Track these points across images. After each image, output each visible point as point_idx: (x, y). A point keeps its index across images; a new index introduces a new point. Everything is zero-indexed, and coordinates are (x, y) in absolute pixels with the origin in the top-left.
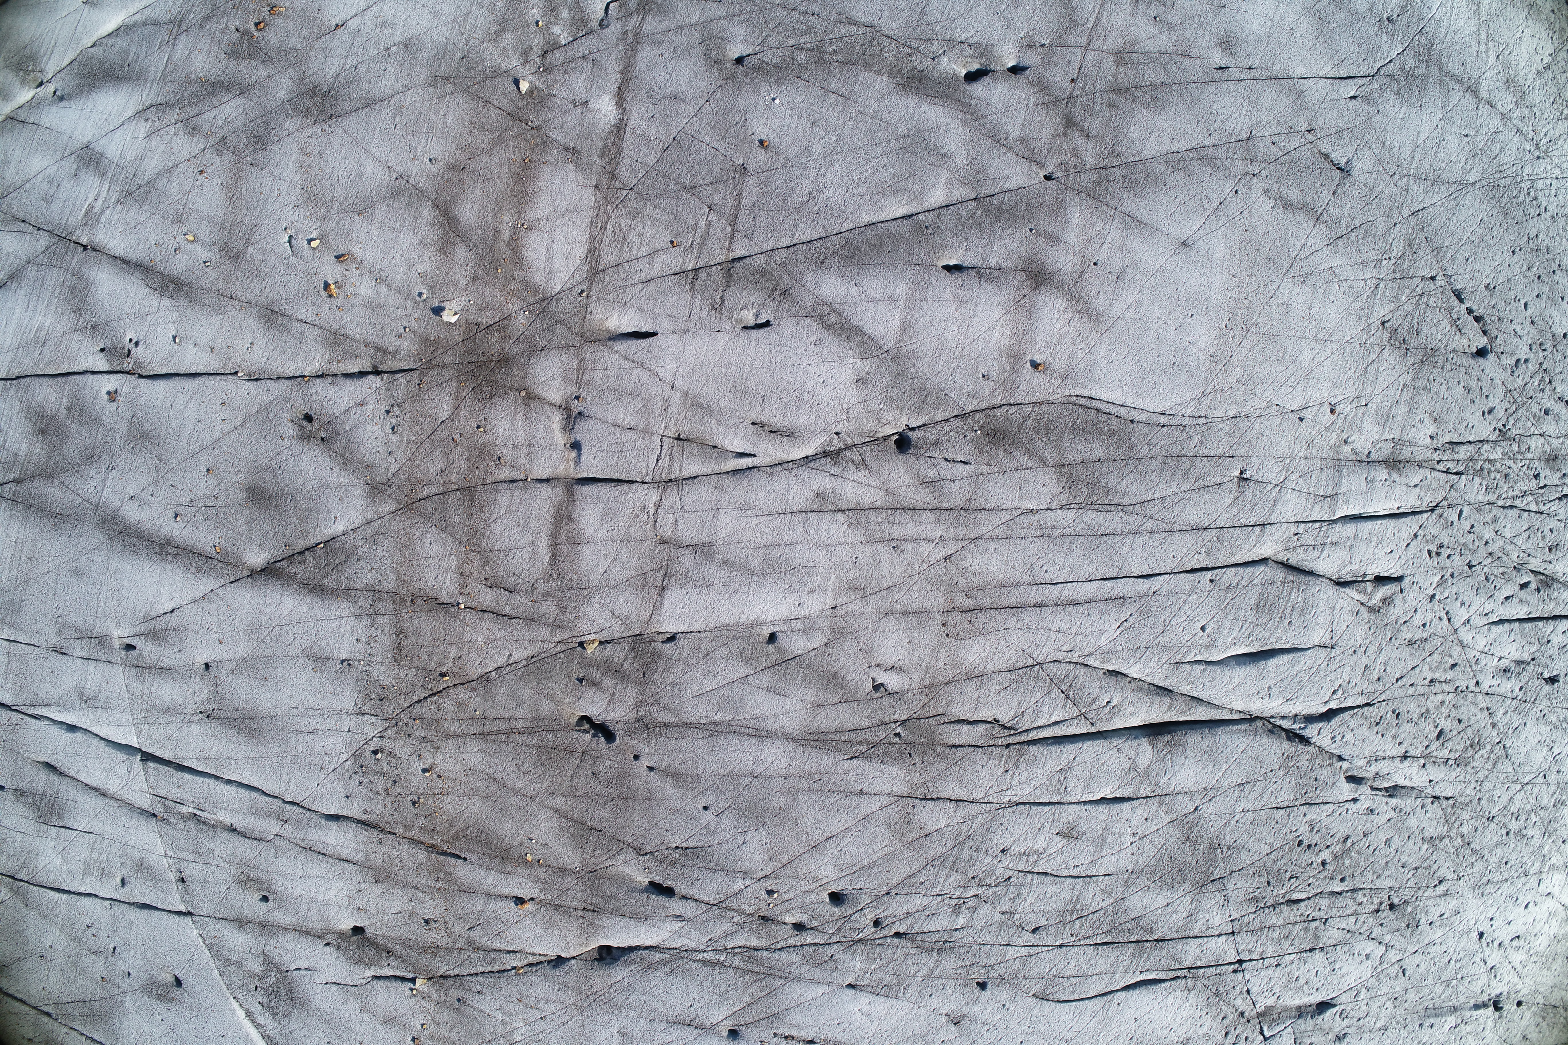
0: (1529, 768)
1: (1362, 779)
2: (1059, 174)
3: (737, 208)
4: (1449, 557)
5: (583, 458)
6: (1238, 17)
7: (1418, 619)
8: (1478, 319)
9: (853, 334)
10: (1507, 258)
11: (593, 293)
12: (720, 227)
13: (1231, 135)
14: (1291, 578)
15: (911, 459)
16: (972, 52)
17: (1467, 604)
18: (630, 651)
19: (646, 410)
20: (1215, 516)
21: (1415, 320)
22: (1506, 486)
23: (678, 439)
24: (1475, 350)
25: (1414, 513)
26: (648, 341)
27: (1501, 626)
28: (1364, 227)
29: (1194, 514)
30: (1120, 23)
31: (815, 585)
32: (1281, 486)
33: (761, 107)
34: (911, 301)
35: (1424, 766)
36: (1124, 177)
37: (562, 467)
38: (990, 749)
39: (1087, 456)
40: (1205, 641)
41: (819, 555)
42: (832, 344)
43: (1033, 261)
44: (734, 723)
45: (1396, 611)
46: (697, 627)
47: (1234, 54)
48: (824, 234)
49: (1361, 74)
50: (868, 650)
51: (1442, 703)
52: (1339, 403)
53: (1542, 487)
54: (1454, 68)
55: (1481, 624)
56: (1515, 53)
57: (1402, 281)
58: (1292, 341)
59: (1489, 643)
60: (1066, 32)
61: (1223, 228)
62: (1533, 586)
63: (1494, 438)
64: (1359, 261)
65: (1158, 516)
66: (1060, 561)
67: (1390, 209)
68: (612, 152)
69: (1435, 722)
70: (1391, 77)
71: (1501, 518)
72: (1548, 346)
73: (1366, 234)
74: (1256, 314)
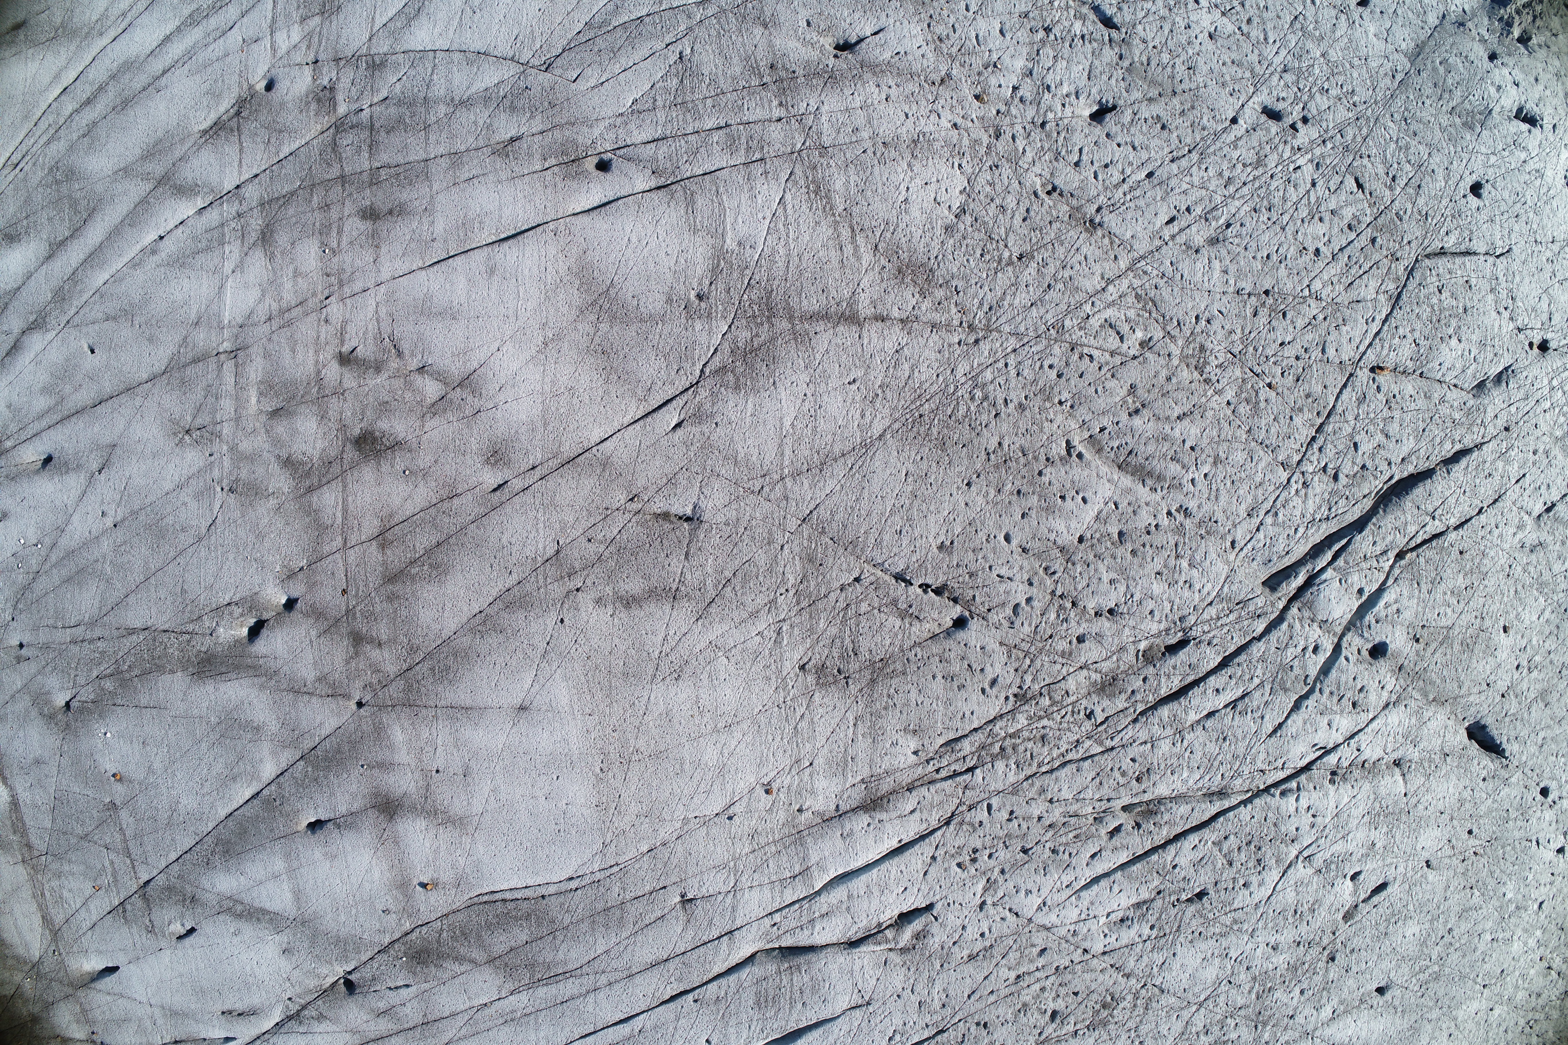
0: (1201, 986)
2: (367, 698)
3: (125, 841)
4: (990, 856)
6: (499, 414)
7: (972, 932)
8: (938, 592)
9: (260, 916)
10: (960, 497)
11: (62, 950)
12: (121, 862)
13: (535, 559)
14: (786, 965)
15: (360, 998)
16: (240, 610)
17: (1035, 890)
19: (141, 1030)
20: (671, 947)
21: (847, 641)
22: (1046, 749)
24: (951, 623)
25: (922, 838)
26: (116, 974)
27: (1095, 888)
28: (739, 575)
29: (646, 952)
30: (369, 500)
32: (734, 890)
33: (100, 746)
34: (291, 872)
36: (432, 669)
39: (513, 944)
42: (248, 930)
43: (376, 795)
45: (938, 938)
47: (508, 464)
48: (197, 839)
49: (681, 389)
51: (1043, 989)
52: (774, 779)
53: (1102, 723)
54: (812, 303)
55: (1064, 897)
56: (902, 225)
57: (813, 607)
58: (687, 747)
59: (1085, 910)
60: (318, 541)
61: (559, 671)
62: (1129, 826)
63: (1009, 708)
64: (745, 615)
65: (609, 969)
66: (533, 1037)
67: (770, 533)
68: (19, 826)
69: (1040, 1009)
70: (722, 370)
71: (1052, 783)
72: (1058, 566)
73: (745, 582)
74: (632, 741)
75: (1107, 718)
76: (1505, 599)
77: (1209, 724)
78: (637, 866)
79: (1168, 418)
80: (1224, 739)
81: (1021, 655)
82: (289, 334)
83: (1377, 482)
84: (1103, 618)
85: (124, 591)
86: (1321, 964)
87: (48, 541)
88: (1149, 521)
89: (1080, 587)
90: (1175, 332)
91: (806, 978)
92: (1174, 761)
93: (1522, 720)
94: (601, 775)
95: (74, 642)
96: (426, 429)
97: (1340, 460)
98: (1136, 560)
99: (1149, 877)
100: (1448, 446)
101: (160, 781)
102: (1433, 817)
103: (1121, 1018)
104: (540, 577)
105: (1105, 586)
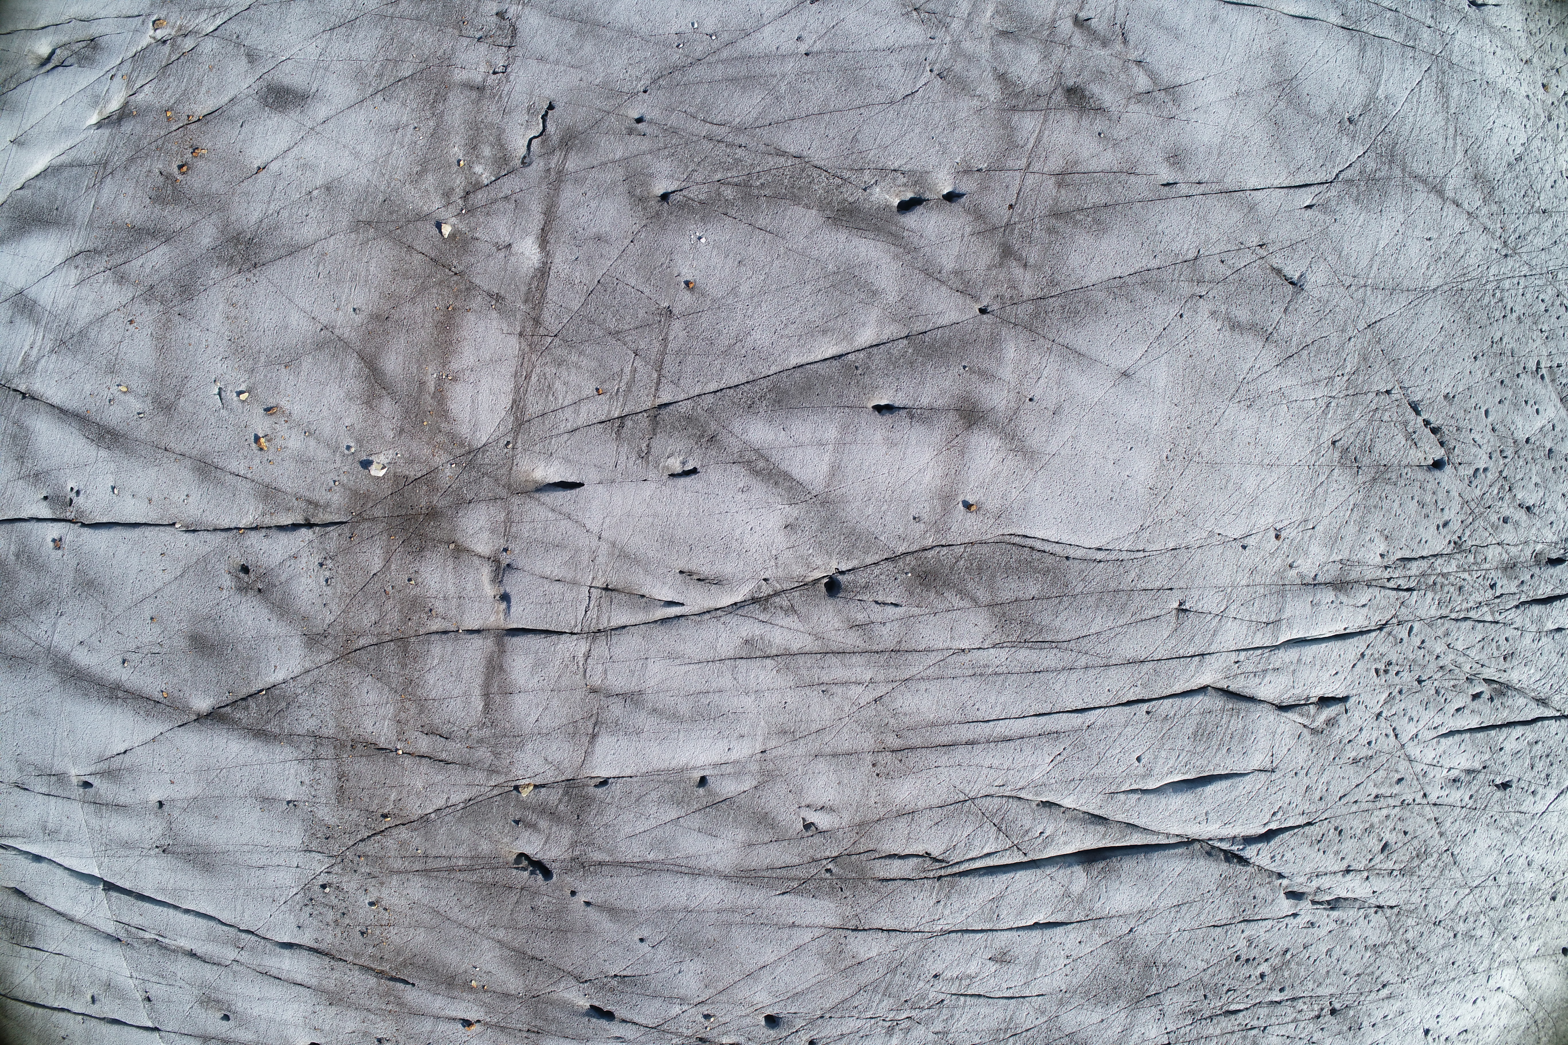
0: (1479, 872)
1: (1303, 894)
2: (995, 307)
3: (663, 353)
4: (1397, 674)
5: (513, 610)
6: (1188, 128)
7: (1363, 738)
8: (1435, 431)
9: (781, 480)
10: (1468, 365)
11: (519, 444)
12: (646, 373)
13: (1177, 255)
14: (1231, 706)
15: (840, 603)
16: (905, 180)
17: (1415, 719)
18: (564, 795)
19: (573, 562)
20: (1152, 649)
21: (1369, 437)
22: (1460, 598)
23: (606, 589)
24: (1431, 462)
25: (1361, 633)
26: (574, 492)
27: (1451, 738)
28: (1316, 344)
29: (1130, 648)
30: (1063, 142)
31: (745, 731)
32: (1221, 615)
33: (687, 247)
34: (840, 445)
35: (1368, 878)
36: (1063, 307)
37: (492, 619)
38: (921, 882)
39: (1021, 594)
40: (1141, 770)
41: (748, 702)
42: (759, 490)
43: (966, 399)
44: (667, 862)
45: (1341, 731)
46: (628, 772)
47: (1182, 169)
48: (751, 378)
49: (1319, 181)
50: (798, 791)
51: (1387, 817)
52: (1284, 528)
53: (1498, 597)
54: (1419, 167)
55: (1430, 737)
56: (1485, 146)
57: (1356, 398)
58: (1236, 468)
59: (1438, 756)
60: (1004, 154)
61: (1165, 356)
62: (1486, 696)
63: (1449, 551)
64: (1310, 380)
65: (1092, 652)
66: (992, 700)
67: (1345, 323)
68: (536, 296)
69: (1380, 836)
70: (1350, 182)
71: (1454, 631)
72: (1509, 452)
73: (1319, 351)
74: (1199, 443)
75: (1502, 595)
80: (1562, 655)
81: (1469, 511)
84: (1523, 511)
85: (791, 114)
87: (725, 37)
89: (1517, 478)
91: (1240, 725)
92: (1530, 655)
94: (1165, 462)
95: (710, 138)
96: (1128, 109)
103: (1423, 873)
104: (1178, 271)
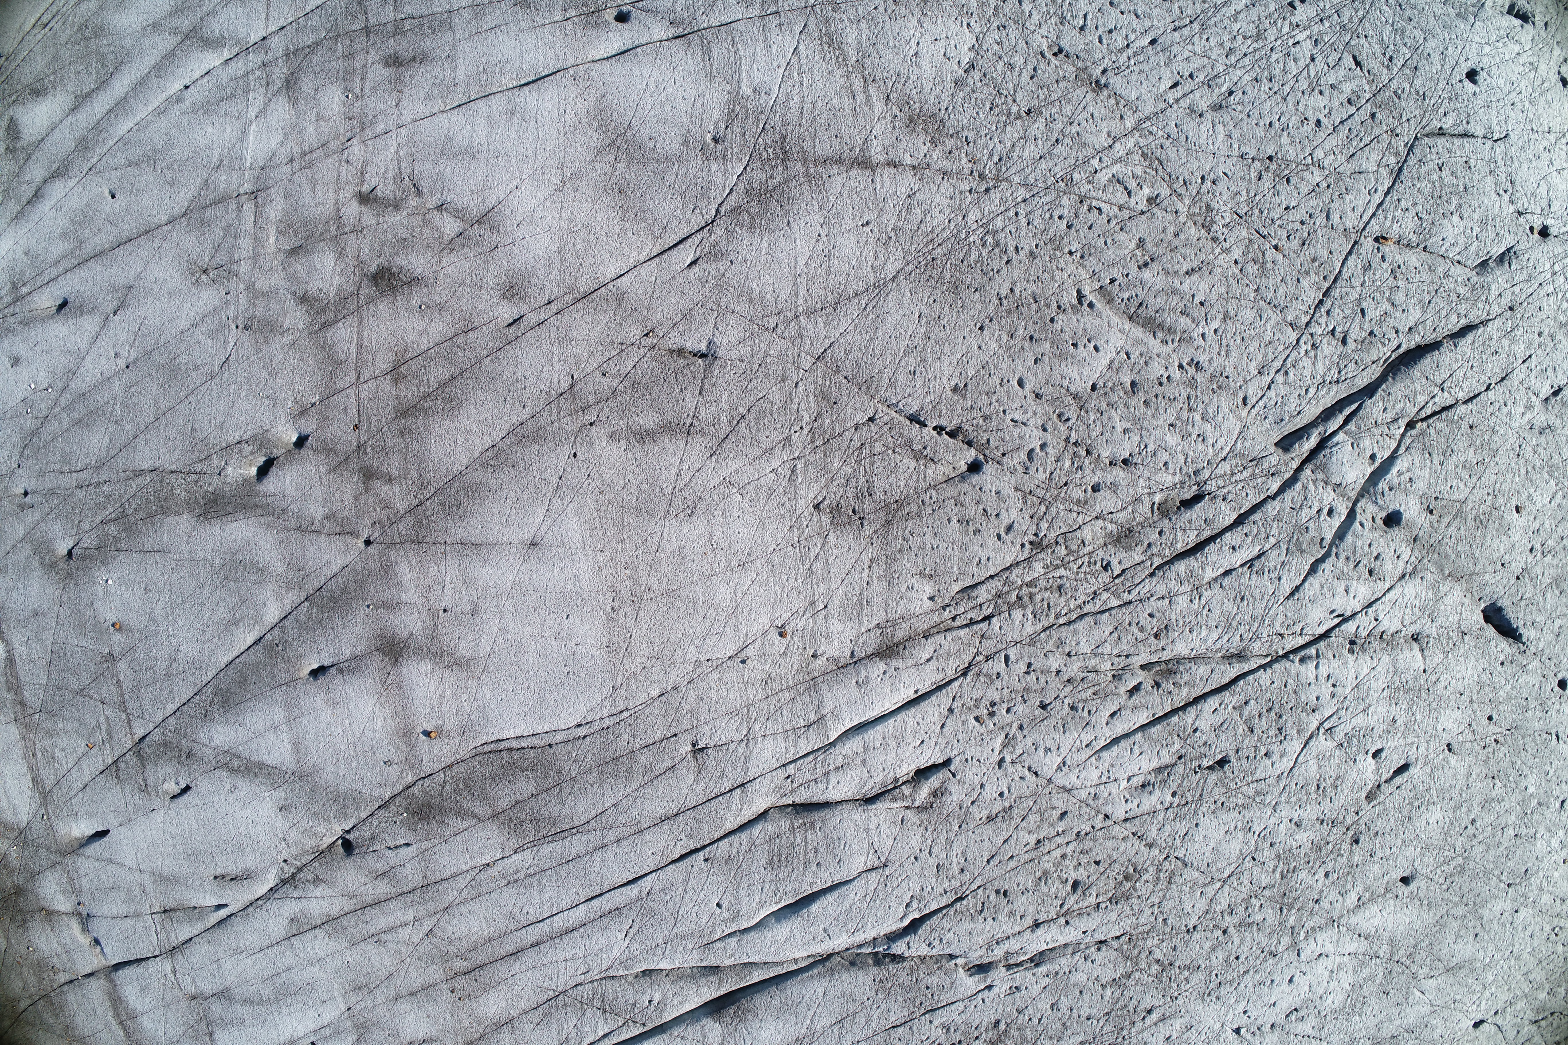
0: (1225, 862)
1: (991, 963)
2: (376, 535)
3: (122, 694)
4: (1008, 710)
5: (106, 950)
6: (516, 250)
7: (991, 791)
8: (952, 434)
9: (258, 770)
10: (973, 340)
11: (51, 814)
12: (117, 717)
13: (548, 393)
14: (800, 822)
15: (357, 859)
16: (250, 448)
17: (1054, 749)
19: (130, 898)
20: (682, 799)
21: (862, 481)
22: (1063, 599)
23: (164, 912)
24: (965, 468)
25: (939, 688)
26: (106, 839)
27: (1115, 749)
28: (754, 411)
29: (656, 805)
30: (384, 334)
31: (324, 996)
32: (747, 738)
33: (101, 593)
34: (291, 721)
35: (1067, 922)
36: (443, 505)
37: (96, 962)
39: (518, 797)
40: (726, 915)
41: (315, 971)
42: (245, 786)
43: (381, 637)
45: (956, 796)
47: (524, 298)
48: (196, 689)
49: (696, 228)
50: (395, 1034)
51: (1064, 856)
52: (788, 622)
53: (1119, 576)
54: (826, 148)
55: (1084, 758)
56: (913, 77)
57: (827, 446)
58: (700, 586)
59: (1105, 772)
60: (332, 376)
61: (571, 506)
62: (1148, 684)
63: (1026, 555)
64: (759, 452)
65: (617, 824)
66: (537, 899)
67: (784, 370)
68: (14, 684)
69: (1061, 878)
70: (737, 210)
71: (1070, 636)
72: (1071, 412)
73: (759, 418)
74: (644, 578)
75: (1124, 571)
76: (1517, 478)
77: (1226, 582)
78: (647, 712)
79: (1177, 273)
80: (1242, 599)
81: (1037, 502)
82: (310, 175)
83: (1385, 349)
84: (1118, 468)
85: (133, 432)
86: (1345, 846)
87: (58, 385)
88: (1161, 372)
89: (1094, 435)
90: (1181, 191)
91: (821, 836)
92: (1192, 618)
93: (1538, 605)
94: (612, 614)
95: (80, 487)
96: (443, 265)
97: (1348, 324)
98: (1148, 410)
99: (1170, 740)
100: (1453, 319)
101: (160, 628)
102: (1452, 697)
103: (1144, 891)
104: (554, 411)
105: (1118, 435)
